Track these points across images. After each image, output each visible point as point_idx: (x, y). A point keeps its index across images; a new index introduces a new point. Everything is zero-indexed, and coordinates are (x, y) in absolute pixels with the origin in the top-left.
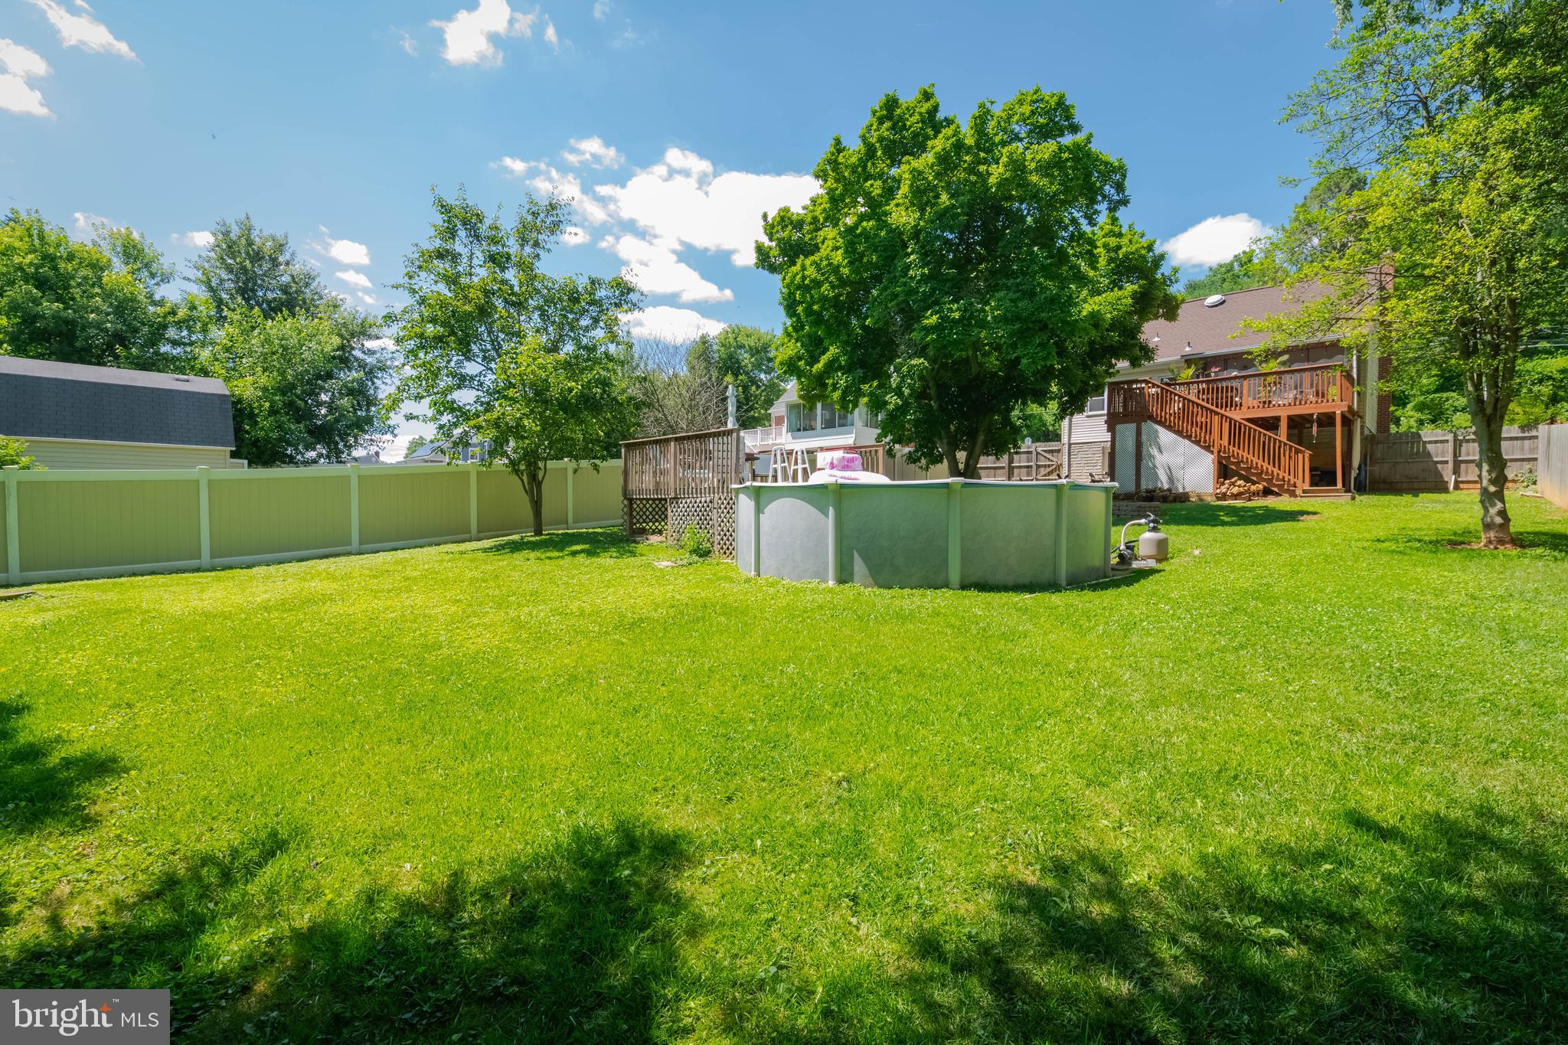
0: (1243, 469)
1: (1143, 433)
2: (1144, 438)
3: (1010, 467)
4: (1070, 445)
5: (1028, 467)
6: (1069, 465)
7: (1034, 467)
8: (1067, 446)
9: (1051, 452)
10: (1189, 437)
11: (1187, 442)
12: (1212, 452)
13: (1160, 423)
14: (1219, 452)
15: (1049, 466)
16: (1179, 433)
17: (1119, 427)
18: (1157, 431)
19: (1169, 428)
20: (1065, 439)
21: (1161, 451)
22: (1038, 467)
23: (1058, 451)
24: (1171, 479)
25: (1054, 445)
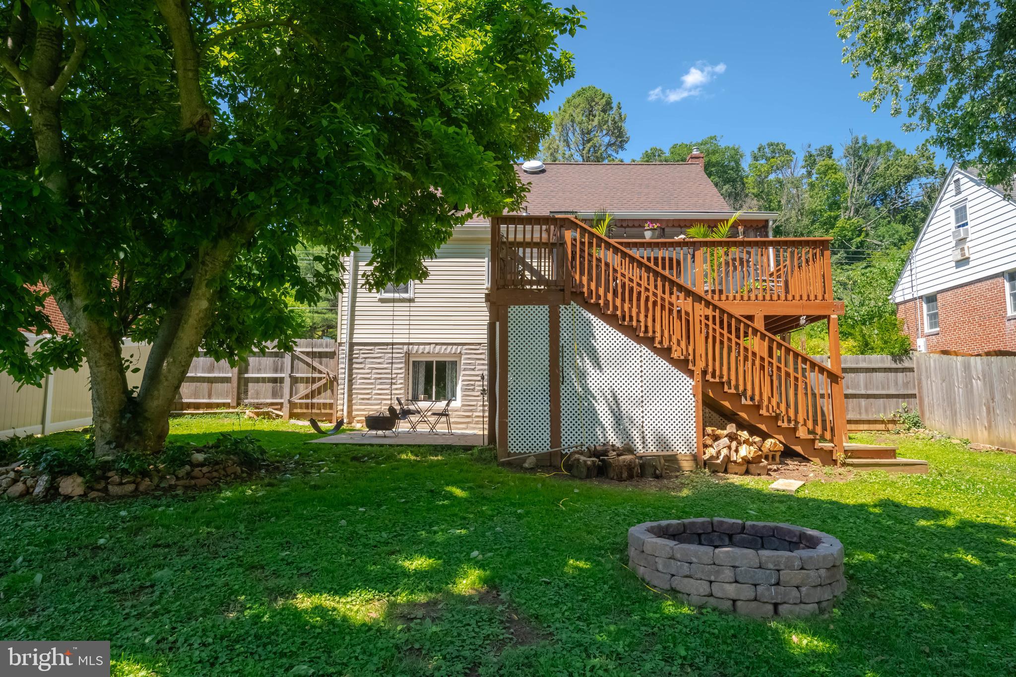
0: (745, 408)
1: (563, 324)
2: (564, 335)
3: (239, 379)
4: (352, 345)
5: (274, 380)
6: (351, 381)
7: (287, 381)
8: (346, 348)
9: (321, 355)
10: (648, 341)
11: (645, 350)
12: (691, 374)
13: (597, 309)
14: (704, 373)
15: (314, 380)
16: (631, 331)
17: (515, 312)
18: (589, 323)
19: (612, 320)
20: (343, 335)
21: (598, 364)
22: (295, 381)
23: (332, 355)
24: (618, 418)
25: (323, 345)
